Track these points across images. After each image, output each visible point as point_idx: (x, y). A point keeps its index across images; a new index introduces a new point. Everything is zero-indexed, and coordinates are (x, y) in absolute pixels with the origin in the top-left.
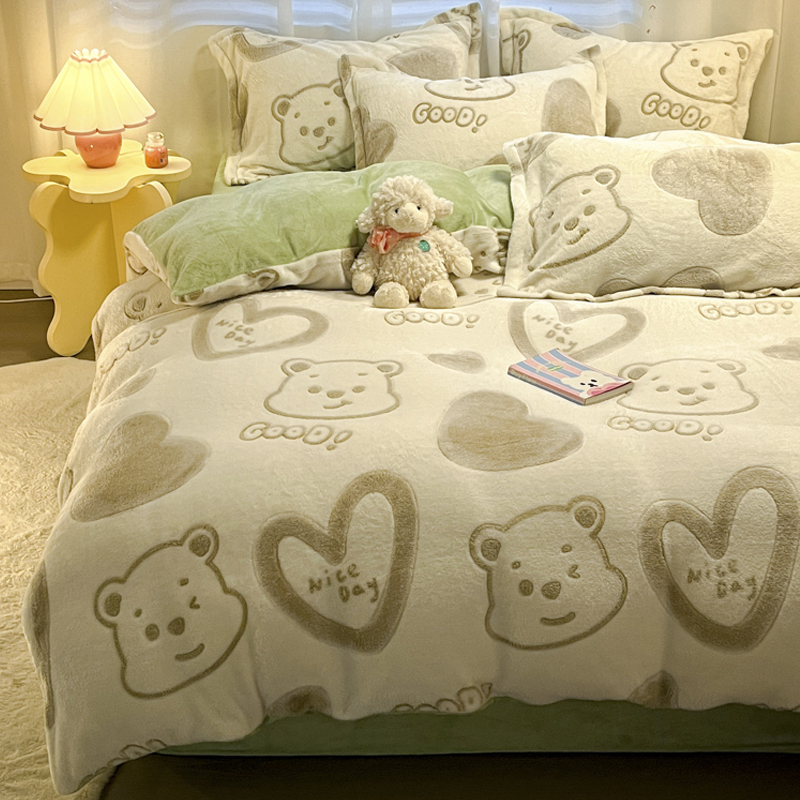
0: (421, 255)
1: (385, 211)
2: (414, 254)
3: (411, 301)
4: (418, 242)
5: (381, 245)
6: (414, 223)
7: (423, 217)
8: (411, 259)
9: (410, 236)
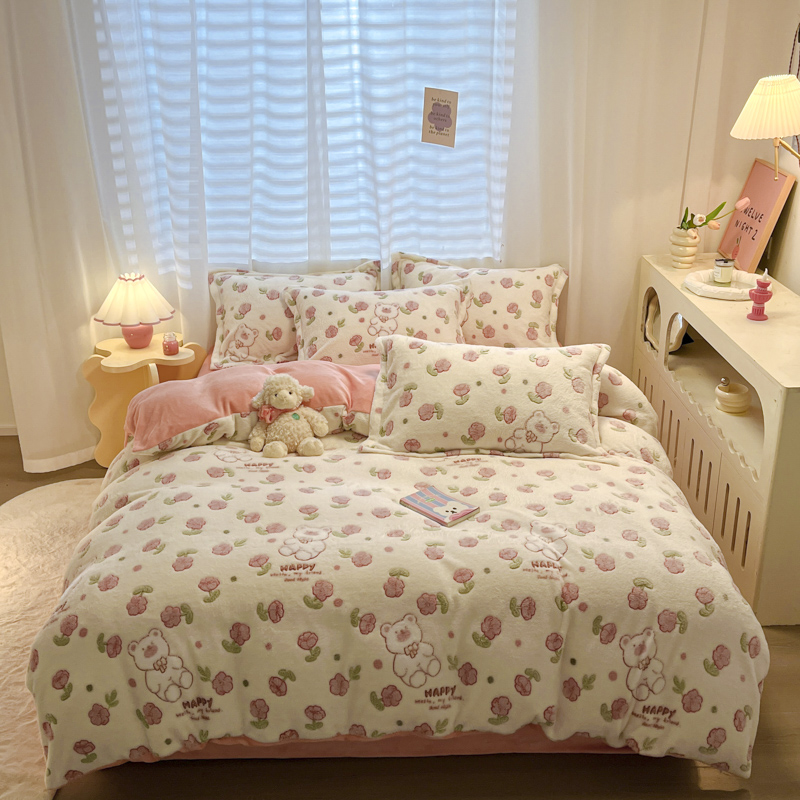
0: (294, 421)
1: (269, 395)
2: (290, 421)
3: (289, 452)
4: (290, 413)
5: (268, 417)
6: (288, 402)
7: (294, 400)
8: (288, 424)
9: (286, 411)
